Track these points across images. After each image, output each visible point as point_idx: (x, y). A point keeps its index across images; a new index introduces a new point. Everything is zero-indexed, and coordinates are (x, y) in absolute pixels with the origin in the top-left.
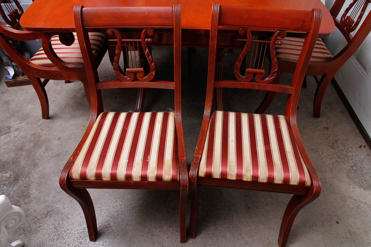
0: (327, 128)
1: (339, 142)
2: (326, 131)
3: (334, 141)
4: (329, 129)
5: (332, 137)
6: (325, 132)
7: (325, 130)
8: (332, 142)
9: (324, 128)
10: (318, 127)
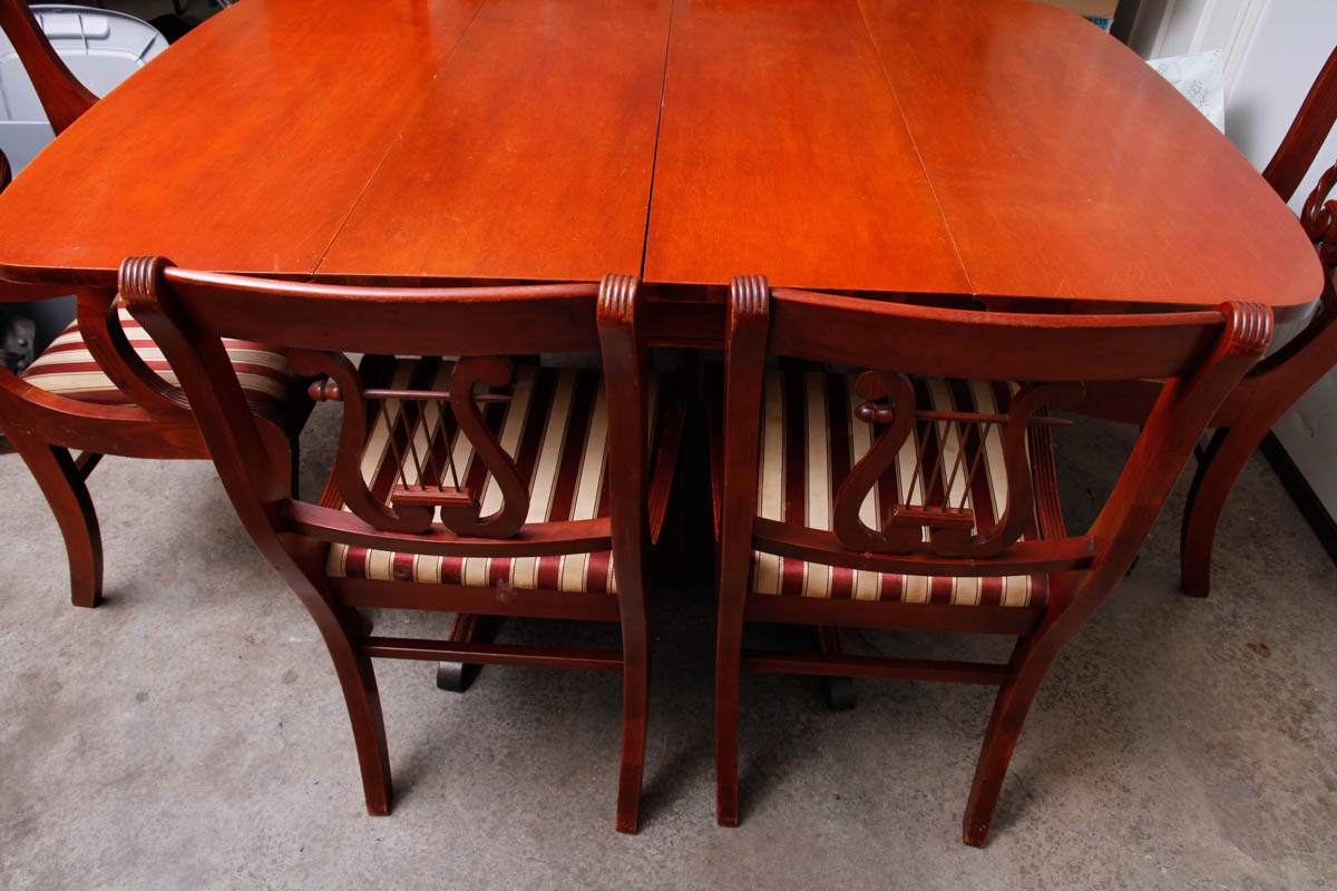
0: (1263, 649)
1: (1320, 712)
2: (1261, 661)
3: (1299, 709)
4: (1270, 654)
5: (1288, 691)
6: (1257, 664)
7: (1257, 657)
8: (1291, 710)
9: (1249, 645)
10: (1226, 645)
